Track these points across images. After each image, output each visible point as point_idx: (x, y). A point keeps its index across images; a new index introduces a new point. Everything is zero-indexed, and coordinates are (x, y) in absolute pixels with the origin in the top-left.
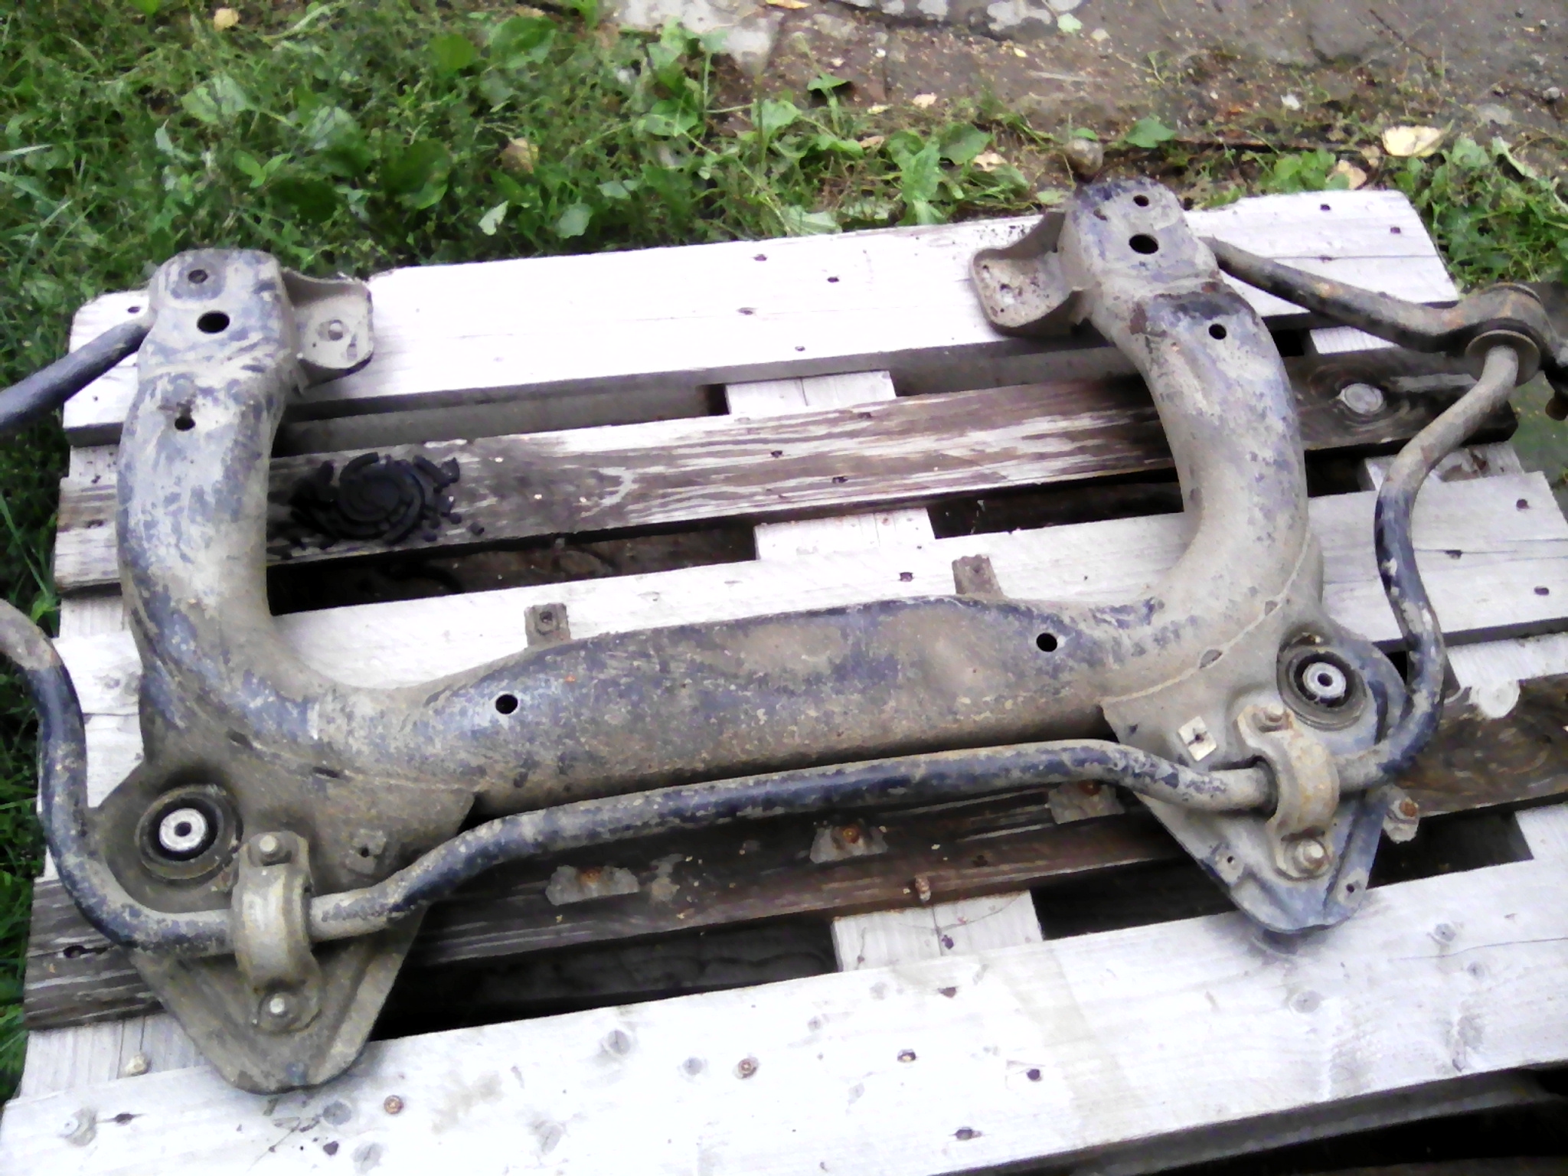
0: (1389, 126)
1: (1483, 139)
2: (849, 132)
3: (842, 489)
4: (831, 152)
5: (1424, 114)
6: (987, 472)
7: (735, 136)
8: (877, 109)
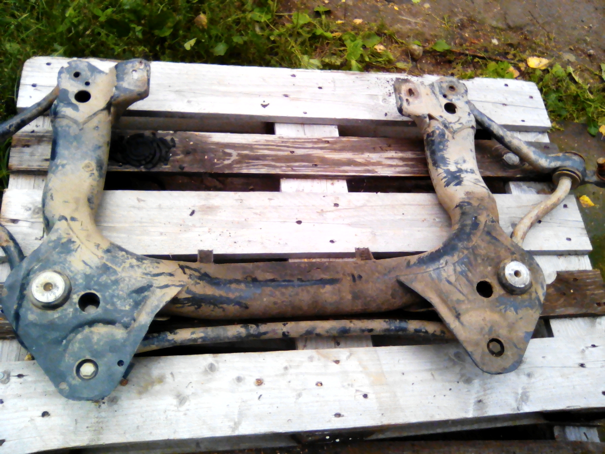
0: (530, 56)
1: (564, 65)
2: (328, 29)
3: (315, 169)
4: (321, 36)
5: (544, 53)
6: (370, 169)
7: (284, 25)
8: (339, 22)
